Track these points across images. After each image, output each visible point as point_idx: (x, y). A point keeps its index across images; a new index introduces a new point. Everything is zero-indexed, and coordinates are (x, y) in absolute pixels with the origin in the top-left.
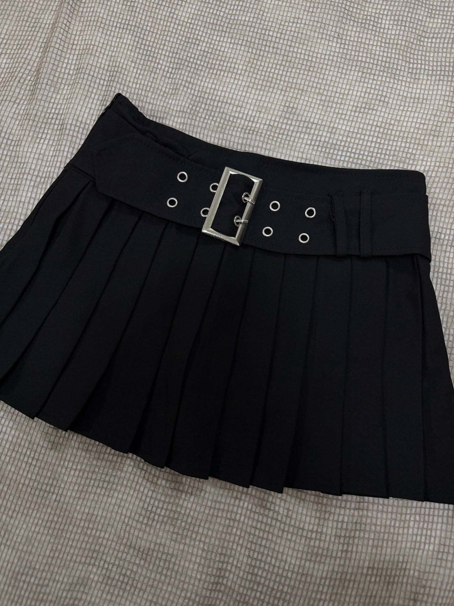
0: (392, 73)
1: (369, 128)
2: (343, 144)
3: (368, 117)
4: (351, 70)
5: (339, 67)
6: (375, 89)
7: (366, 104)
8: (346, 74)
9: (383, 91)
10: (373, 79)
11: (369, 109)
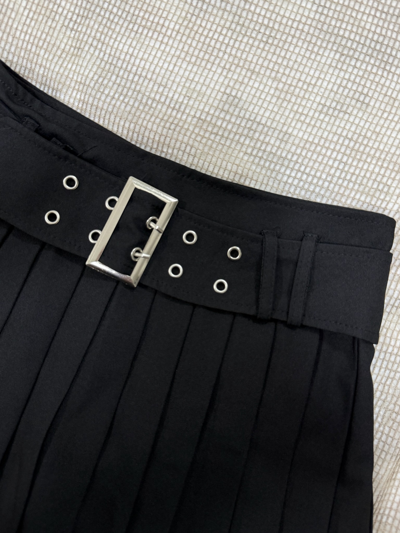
0: (382, 60)
1: (335, 139)
2: (295, 158)
3: (337, 123)
4: (326, 48)
5: (310, 42)
6: (354, 82)
7: (338, 102)
8: (317, 54)
9: (364, 86)
10: (355, 67)
11: (340, 111)
